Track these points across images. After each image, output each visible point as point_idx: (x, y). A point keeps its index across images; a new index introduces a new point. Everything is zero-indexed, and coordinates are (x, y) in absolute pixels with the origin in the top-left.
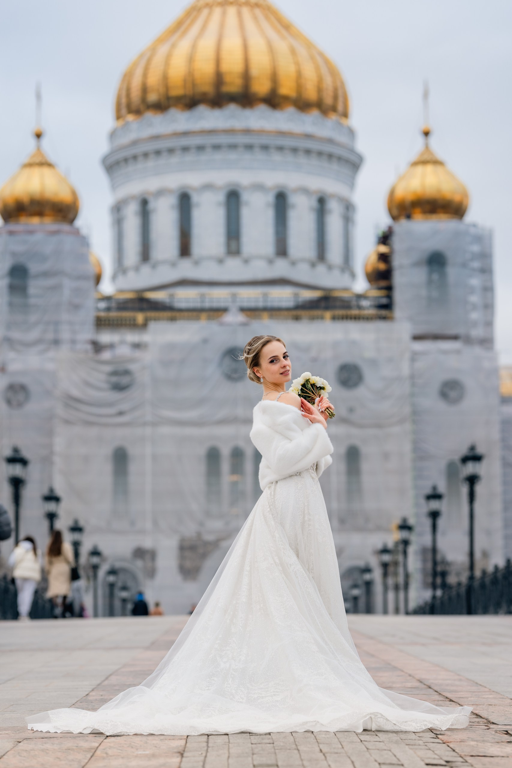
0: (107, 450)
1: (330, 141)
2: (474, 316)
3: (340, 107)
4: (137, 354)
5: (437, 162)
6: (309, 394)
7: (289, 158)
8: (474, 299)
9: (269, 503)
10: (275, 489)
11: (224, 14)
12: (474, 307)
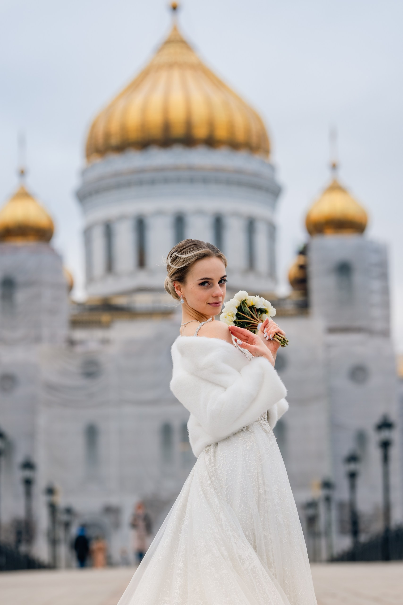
0: (81, 427)
1: (256, 175)
3: (263, 147)
4: (104, 348)
6: (247, 319)
9: (208, 473)
10: (215, 453)
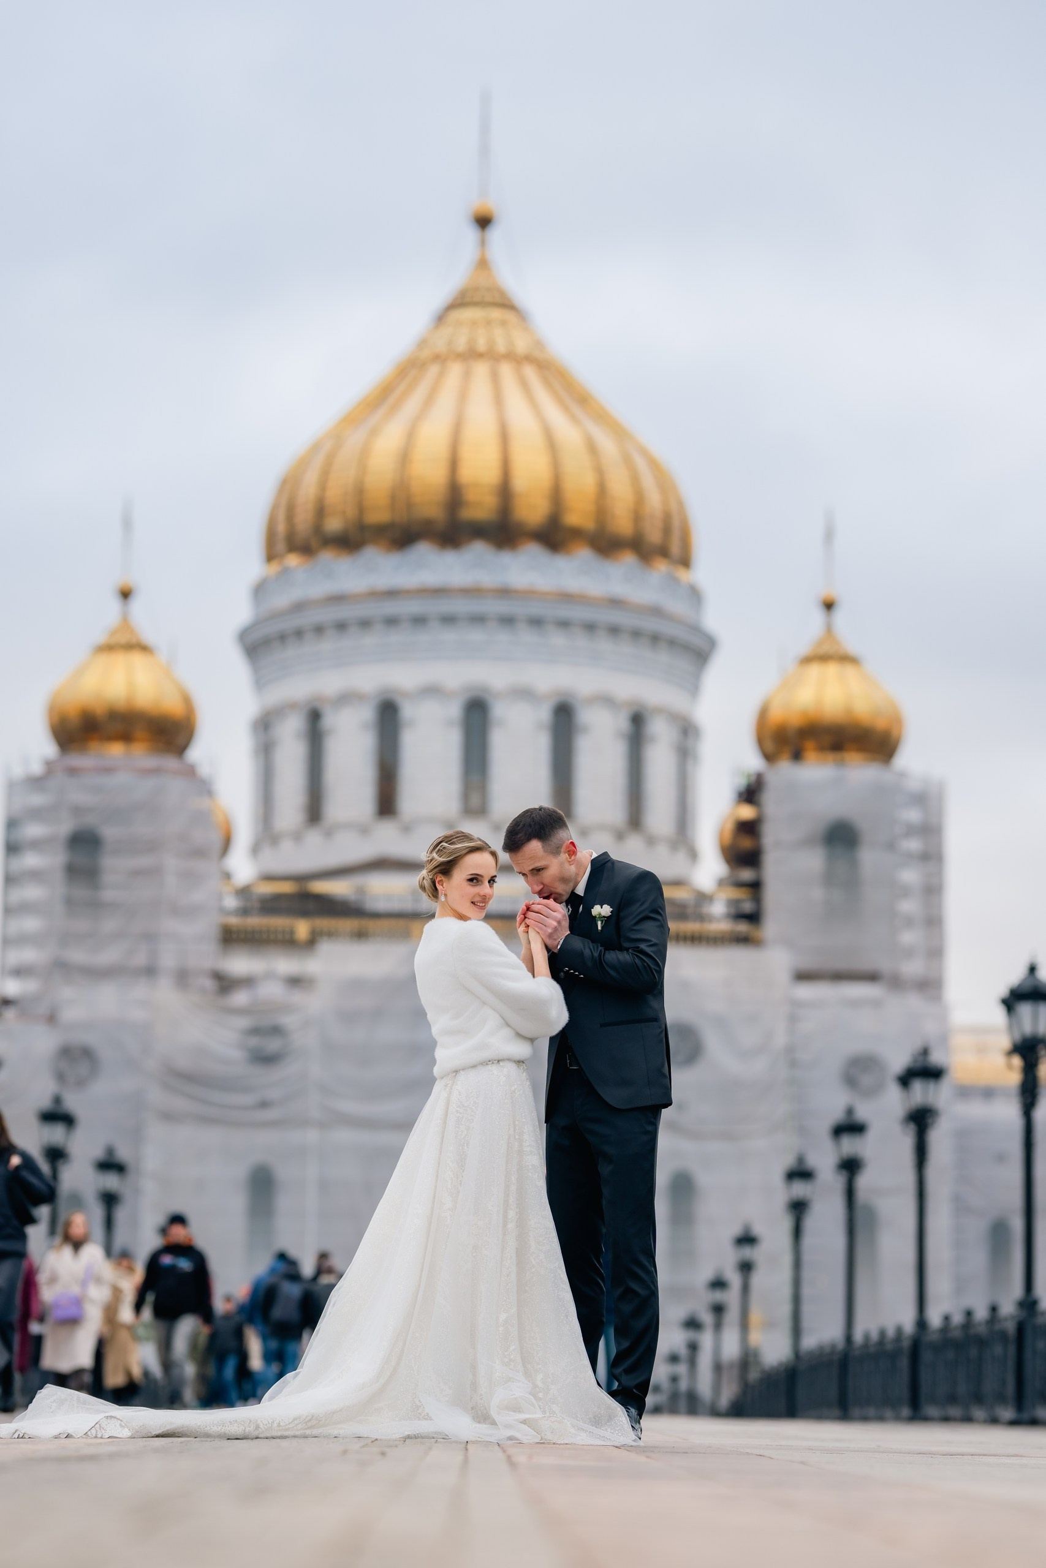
0: (240, 1171)
1: (656, 611)
2: (908, 938)
3: (675, 549)
4: (297, 997)
5: (847, 659)
7: (581, 641)
8: (909, 906)
11: (467, 376)
12: (909, 922)
